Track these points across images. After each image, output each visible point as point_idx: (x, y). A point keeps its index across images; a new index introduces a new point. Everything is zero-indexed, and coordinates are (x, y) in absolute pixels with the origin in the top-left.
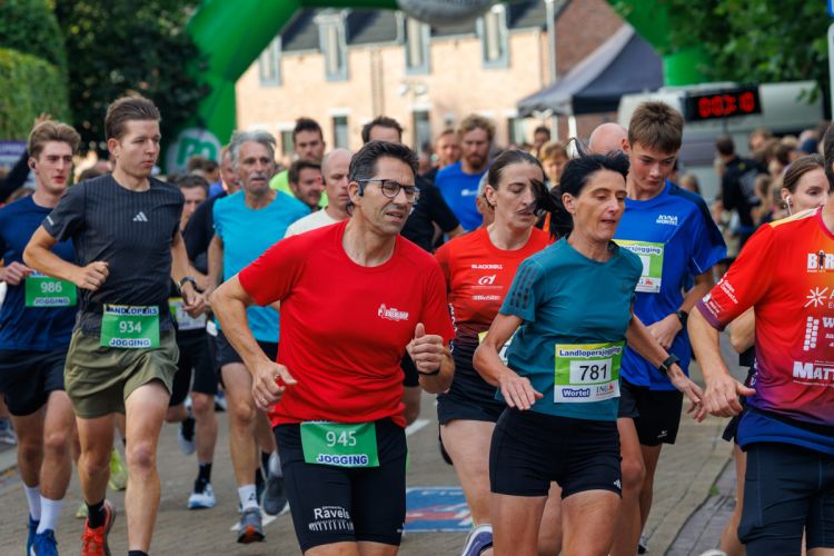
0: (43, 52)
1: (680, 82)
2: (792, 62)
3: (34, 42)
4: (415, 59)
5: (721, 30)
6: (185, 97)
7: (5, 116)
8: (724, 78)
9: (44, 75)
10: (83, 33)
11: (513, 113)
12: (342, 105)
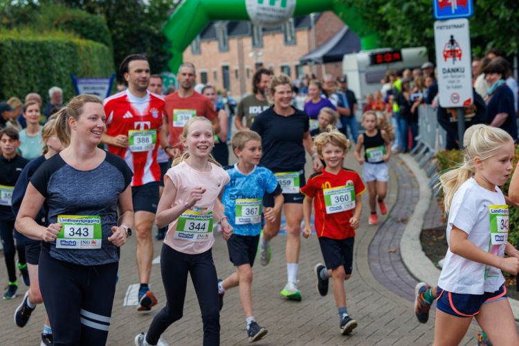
0: (103, 41)
1: (368, 49)
2: (415, 40)
3: (99, 37)
4: (256, 42)
5: (385, 26)
6: (162, 59)
7: (88, 68)
8: (387, 46)
9: (103, 50)
10: (119, 33)
11: (298, 63)
12: (226, 61)
